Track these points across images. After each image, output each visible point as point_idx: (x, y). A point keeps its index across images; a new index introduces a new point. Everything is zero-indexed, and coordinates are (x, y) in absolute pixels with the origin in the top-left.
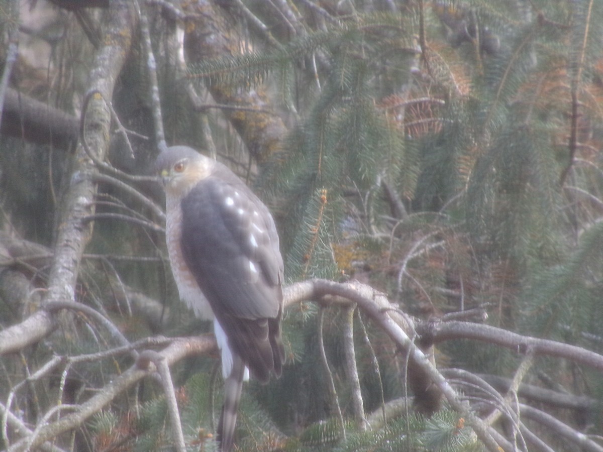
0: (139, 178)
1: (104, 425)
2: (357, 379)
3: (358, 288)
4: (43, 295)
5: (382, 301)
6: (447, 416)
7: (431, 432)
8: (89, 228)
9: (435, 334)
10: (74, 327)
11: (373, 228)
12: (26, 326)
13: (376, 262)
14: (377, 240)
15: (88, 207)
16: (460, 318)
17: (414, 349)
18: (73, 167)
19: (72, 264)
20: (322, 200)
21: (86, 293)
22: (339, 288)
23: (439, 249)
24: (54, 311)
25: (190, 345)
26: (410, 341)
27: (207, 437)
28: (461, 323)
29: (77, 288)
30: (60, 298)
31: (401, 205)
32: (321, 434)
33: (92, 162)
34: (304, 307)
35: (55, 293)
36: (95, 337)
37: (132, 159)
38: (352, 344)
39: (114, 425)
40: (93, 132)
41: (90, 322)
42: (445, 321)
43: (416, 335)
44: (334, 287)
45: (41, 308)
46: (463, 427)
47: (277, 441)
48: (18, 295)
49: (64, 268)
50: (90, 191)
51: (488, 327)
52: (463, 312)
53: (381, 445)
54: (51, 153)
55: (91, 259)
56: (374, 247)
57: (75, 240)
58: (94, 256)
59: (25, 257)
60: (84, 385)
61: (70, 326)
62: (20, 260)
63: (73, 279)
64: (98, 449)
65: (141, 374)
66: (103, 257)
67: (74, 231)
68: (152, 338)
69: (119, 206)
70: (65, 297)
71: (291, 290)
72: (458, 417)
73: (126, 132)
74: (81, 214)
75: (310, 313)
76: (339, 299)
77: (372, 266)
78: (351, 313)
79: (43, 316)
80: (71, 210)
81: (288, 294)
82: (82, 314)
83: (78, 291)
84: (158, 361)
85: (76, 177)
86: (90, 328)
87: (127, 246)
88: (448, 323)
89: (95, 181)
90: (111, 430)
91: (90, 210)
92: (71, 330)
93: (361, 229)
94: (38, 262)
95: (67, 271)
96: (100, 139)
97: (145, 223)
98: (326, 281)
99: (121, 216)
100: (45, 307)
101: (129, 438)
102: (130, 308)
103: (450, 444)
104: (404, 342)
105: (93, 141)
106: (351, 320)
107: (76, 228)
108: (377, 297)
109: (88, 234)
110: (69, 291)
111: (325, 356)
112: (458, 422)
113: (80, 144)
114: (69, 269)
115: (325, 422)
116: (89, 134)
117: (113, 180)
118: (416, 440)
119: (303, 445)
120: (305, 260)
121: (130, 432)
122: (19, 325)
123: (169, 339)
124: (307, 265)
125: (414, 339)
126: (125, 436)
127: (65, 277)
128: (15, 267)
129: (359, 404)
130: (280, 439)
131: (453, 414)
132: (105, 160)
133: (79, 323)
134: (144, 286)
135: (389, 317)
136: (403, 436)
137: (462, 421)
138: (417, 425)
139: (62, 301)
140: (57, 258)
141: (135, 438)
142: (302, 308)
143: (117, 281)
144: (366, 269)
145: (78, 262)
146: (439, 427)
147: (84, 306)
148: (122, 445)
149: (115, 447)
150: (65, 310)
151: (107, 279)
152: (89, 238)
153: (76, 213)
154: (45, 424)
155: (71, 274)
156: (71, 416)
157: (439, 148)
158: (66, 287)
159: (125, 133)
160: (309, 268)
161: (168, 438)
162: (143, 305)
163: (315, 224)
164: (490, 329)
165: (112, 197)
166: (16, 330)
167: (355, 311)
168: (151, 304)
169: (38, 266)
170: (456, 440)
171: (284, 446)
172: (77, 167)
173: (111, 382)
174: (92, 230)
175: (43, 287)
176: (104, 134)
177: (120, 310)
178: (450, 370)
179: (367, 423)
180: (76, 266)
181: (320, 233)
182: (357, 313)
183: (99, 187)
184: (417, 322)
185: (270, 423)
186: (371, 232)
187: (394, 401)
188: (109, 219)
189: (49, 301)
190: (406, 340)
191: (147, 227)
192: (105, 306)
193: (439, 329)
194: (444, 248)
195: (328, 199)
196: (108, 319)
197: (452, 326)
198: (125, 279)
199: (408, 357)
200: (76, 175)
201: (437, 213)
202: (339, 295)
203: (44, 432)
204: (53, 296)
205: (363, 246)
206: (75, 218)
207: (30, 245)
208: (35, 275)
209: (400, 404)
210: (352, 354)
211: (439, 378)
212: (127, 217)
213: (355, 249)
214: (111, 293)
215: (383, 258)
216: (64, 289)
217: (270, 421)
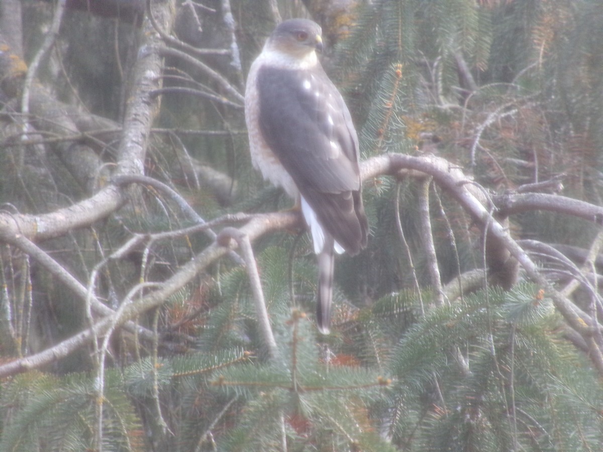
0: (205, 51)
1: (176, 298)
2: (434, 252)
3: (434, 161)
4: (112, 169)
5: (458, 174)
6: (526, 288)
7: (511, 304)
8: (157, 102)
9: (510, 206)
10: (143, 201)
11: (441, 98)
12: (96, 200)
13: (445, 133)
14: (446, 110)
15: (155, 81)
16: (534, 190)
17: (492, 222)
18: (139, 41)
19: (141, 138)
20: (397, 75)
21: (154, 166)
22: (416, 162)
23: (508, 118)
24: (124, 185)
25: (270, 222)
26: (488, 213)
27: (301, 317)
28: (536, 194)
29: (146, 162)
30: (129, 172)
31: (469, 76)
32: (393, 306)
33: (158, 35)
34: (378, 182)
35: (124, 167)
36: (165, 210)
37: (199, 32)
38: (428, 217)
39: (186, 299)
40: (159, 5)
41: (159, 196)
42: (520, 192)
43: (494, 207)
44: (411, 160)
45: (111, 182)
46: (543, 298)
47: (349, 313)
48: (87, 170)
49: (133, 142)
50: (157, 64)
51: (564, 198)
52: (537, 183)
53: (461, 319)
54: (117, 26)
55: (158, 133)
56: (443, 118)
57: (144, 114)
58: (162, 130)
59: (93, 132)
60: (154, 259)
61: (139, 200)
62: (88, 134)
63: (142, 153)
64: (171, 322)
65: (222, 250)
66: (169, 130)
67: (143, 104)
68: (232, 215)
69: (187, 79)
70: (135, 171)
71: (368, 165)
72: (537, 289)
73: (194, 5)
74: (149, 88)
75: (383, 187)
76: (415, 172)
77: (440, 137)
78: (427, 186)
79: (113, 191)
80: (139, 84)
81: (365, 169)
82: (151, 187)
83: (146, 165)
84: (239, 239)
85: (143, 51)
86: (160, 202)
87: (194, 118)
88: (523, 195)
89: (162, 55)
90: (183, 302)
91: (158, 84)
92: (140, 204)
93: (430, 100)
94: (106, 136)
95: (136, 145)
96: (166, 12)
97: (213, 96)
98: (402, 155)
99: (189, 89)
100: (115, 181)
101: (202, 311)
102: (198, 182)
103: (530, 316)
104: (482, 215)
105: (159, 14)
106: (427, 192)
107: (144, 102)
108: (452, 170)
109: (156, 108)
110: (139, 165)
111: (401, 230)
112: (538, 293)
113: (147, 18)
114: (138, 143)
115: (397, 294)
116: (155, 7)
117: (181, 53)
118: (495, 313)
119: (376, 316)
120: (379, 134)
121: (203, 305)
122: (90, 199)
123: (248, 216)
124: (381, 139)
125: (492, 212)
126: (198, 309)
127: (135, 151)
128: (83, 142)
129: (436, 277)
130: (352, 312)
131: (532, 285)
132: (171, 34)
133: (148, 197)
134: (210, 158)
135: (466, 190)
136: (483, 309)
137: (542, 292)
138: (496, 297)
139: (132, 175)
140: (126, 133)
141: (208, 311)
142: (375, 183)
143: (184, 154)
144: (435, 140)
145: (147, 136)
146: (518, 299)
147: (153, 180)
148: (194, 318)
149: (187, 320)
150: (135, 184)
151: (175, 152)
152: (157, 112)
153: (143, 86)
154: (129, 303)
155: (141, 148)
156: (155, 294)
157: (508, 18)
158: (136, 161)
159: (192, 6)
160: (383, 142)
161: (241, 311)
162: (210, 178)
163: (389, 98)
164: (566, 200)
165: (179, 71)
166: (87, 204)
167: (430, 184)
168: (219, 177)
169: (107, 141)
170: (536, 313)
171: (357, 317)
172: (144, 40)
173: (193, 259)
174: (160, 103)
175: (112, 161)
176: (170, 9)
177: (188, 184)
178: (524, 241)
179: (444, 296)
180: (145, 140)
181: (394, 108)
182: (433, 186)
183: (165, 61)
184: (492, 195)
185: (342, 296)
186: (439, 102)
187: (467, 273)
188: (176, 93)
189: (119, 175)
190: (484, 214)
191: (215, 100)
192: (173, 179)
193: (514, 201)
194: (513, 117)
195: (403, 74)
196: (177, 193)
197: (528, 197)
198: (192, 153)
199: (486, 230)
200: (143, 49)
201: (510, 84)
202: (416, 168)
203: (128, 310)
204: (123, 170)
205: (431, 117)
206: (143, 92)
207: (98, 119)
208: (104, 150)
209: (474, 275)
210: (429, 228)
211: (517, 250)
212: (194, 91)
213: (424, 120)
214: (178, 167)
215: (451, 128)
216: (134, 163)
217: (342, 294)
